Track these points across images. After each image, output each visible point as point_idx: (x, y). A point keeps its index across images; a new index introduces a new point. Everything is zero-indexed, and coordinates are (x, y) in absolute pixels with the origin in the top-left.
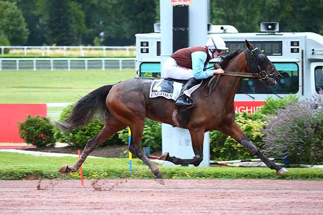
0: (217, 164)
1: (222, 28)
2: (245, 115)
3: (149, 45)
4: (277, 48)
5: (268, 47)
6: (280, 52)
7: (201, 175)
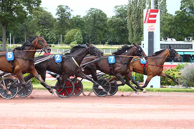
0: (163, 87)
2: (172, 70)
4: (190, 46)
5: (187, 46)
6: (192, 48)
7: (159, 91)
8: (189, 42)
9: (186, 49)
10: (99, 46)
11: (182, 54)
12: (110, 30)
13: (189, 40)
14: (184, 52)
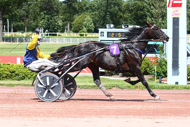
3: (104, 33)
7: (185, 88)
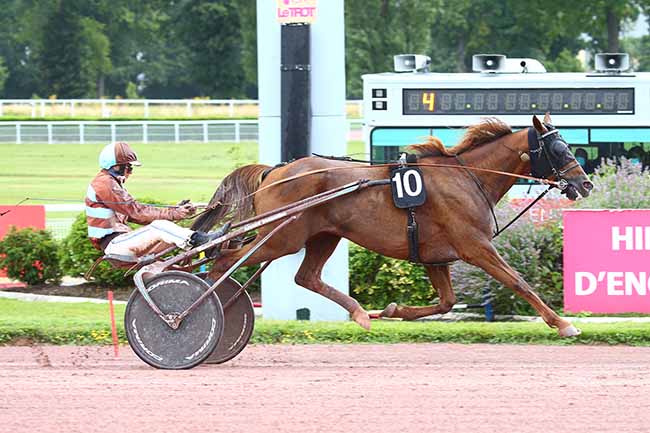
1: (523, 64)
3: (388, 95)
4: (625, 100)
5: (608, 98)
6: (631, 108)
7: (334, 337)
8: (618, 75)
9: (604, 112)
10: (92, 105)
11: (580, 138)
12: (150, 19)
13: (618, 63)
14: (589, 128)
